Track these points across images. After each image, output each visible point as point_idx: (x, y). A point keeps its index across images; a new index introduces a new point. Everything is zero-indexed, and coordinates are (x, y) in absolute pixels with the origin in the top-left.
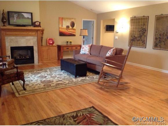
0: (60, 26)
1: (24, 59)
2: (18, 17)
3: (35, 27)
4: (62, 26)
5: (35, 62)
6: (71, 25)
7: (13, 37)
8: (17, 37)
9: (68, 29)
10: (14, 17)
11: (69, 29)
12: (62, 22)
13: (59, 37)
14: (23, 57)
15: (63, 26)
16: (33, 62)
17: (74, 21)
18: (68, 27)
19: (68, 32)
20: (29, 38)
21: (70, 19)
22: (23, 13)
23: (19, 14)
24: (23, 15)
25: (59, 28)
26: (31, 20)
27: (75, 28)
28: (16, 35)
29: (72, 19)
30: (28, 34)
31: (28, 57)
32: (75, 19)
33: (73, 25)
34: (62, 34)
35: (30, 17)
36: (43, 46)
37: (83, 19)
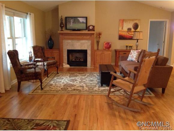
0: (120, 29)
1: (78, 62)
2: (74, 22)
3: (89, 31)
4: (122, 28)
5: (88, 65)
6: (133, 27)
7: (70, 41)
8: (73, 41)
9: (129, 32)
10: (70, 22)
11: (131, 32)
12: (123, 24)
13: (119, 40)
14: (77, 59)
15: (124, 28)
16: (86, 65)
17: (138, 23)
18: (129, 29)
19: (129, 35)
20: (83, 41)
21: (133, 20)
22: (78, 18)
23: (75, 19)
24: (78, 20)
25: (119, 31)
26: (85, 24)
27: (138, 30)
28: (72, 39)
29: (136, 20)
30: (82, 38)
31: (82, 60)
32: (139, 20)
33: (136, 26)
34: (121, 38)
35: (85, 21)
36: (98, 50)
37: (150, 20)
